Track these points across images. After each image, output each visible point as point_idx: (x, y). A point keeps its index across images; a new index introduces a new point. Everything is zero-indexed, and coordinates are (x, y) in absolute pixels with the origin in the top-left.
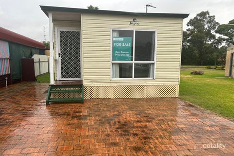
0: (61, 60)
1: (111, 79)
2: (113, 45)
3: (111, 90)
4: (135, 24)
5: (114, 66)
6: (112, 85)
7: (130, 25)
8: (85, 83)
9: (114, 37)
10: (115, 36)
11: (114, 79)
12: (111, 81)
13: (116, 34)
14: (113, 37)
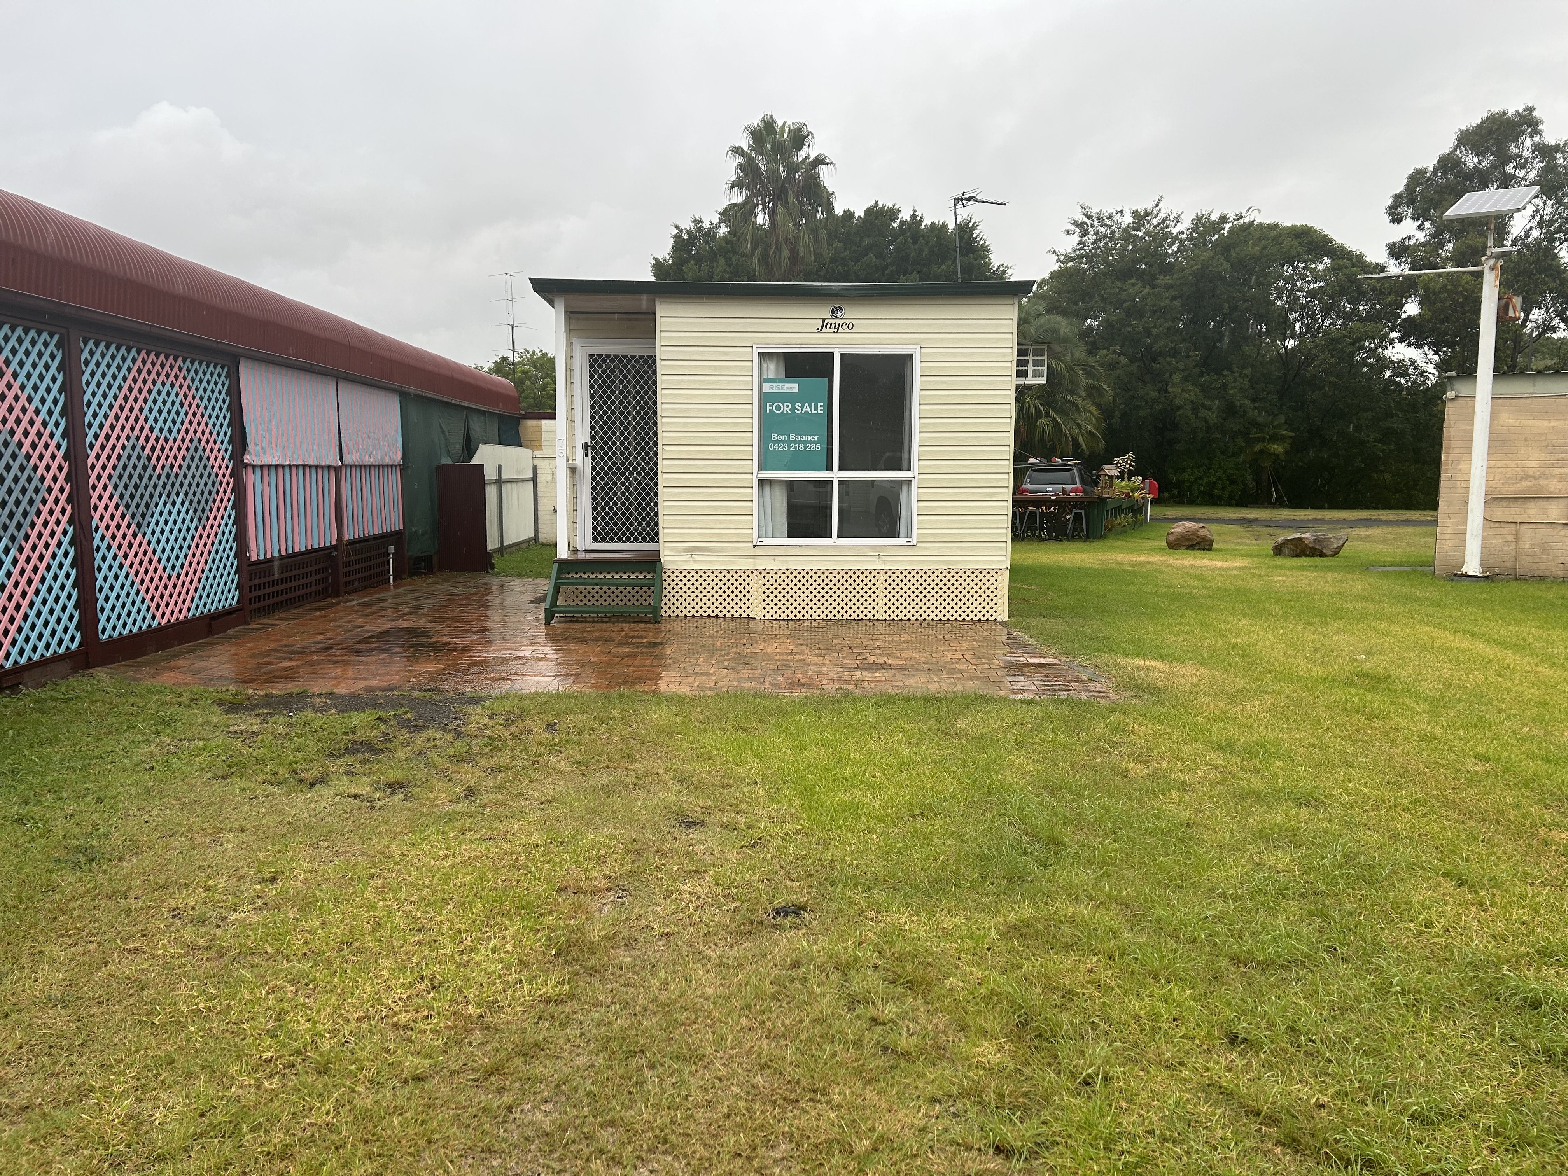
0: (593, 468)
1: (756, 540)
2: (762, 407)
3: (757, 583)
4: (837, 329)
5: (767, 490)
6: (761, 563)
7: (820, 331)
8: (667, 560)
9: (768, 381)
10: (771, 376)
11: (767, 542)
12: (758, 551)
13: (772, 369)
14: (763, 381)
